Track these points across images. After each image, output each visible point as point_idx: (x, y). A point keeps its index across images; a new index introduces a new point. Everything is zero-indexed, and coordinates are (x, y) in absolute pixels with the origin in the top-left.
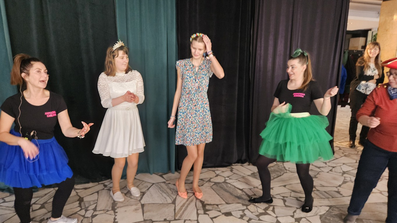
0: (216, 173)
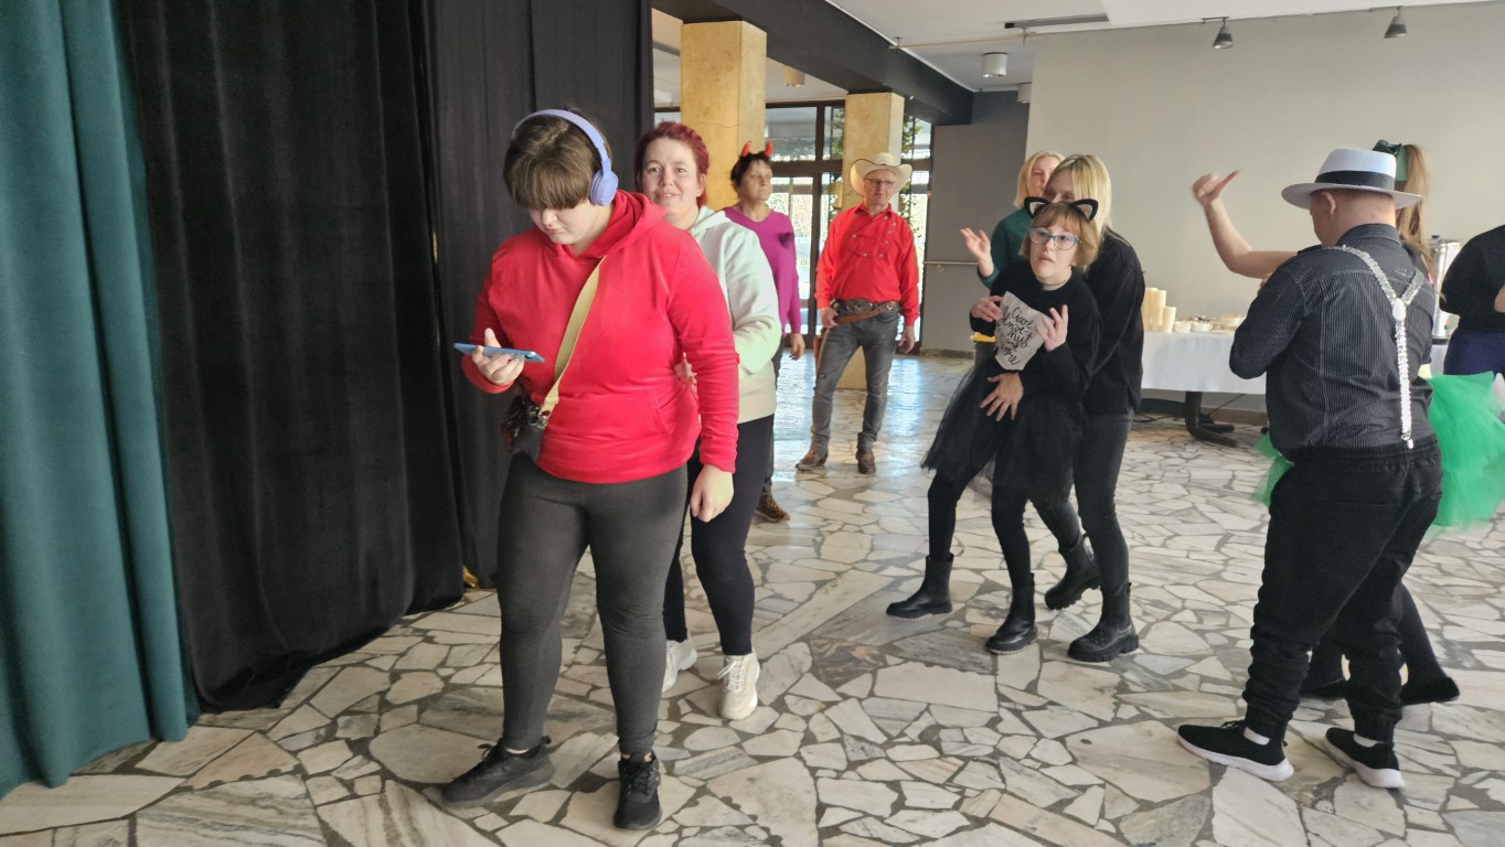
0: (380, 670)
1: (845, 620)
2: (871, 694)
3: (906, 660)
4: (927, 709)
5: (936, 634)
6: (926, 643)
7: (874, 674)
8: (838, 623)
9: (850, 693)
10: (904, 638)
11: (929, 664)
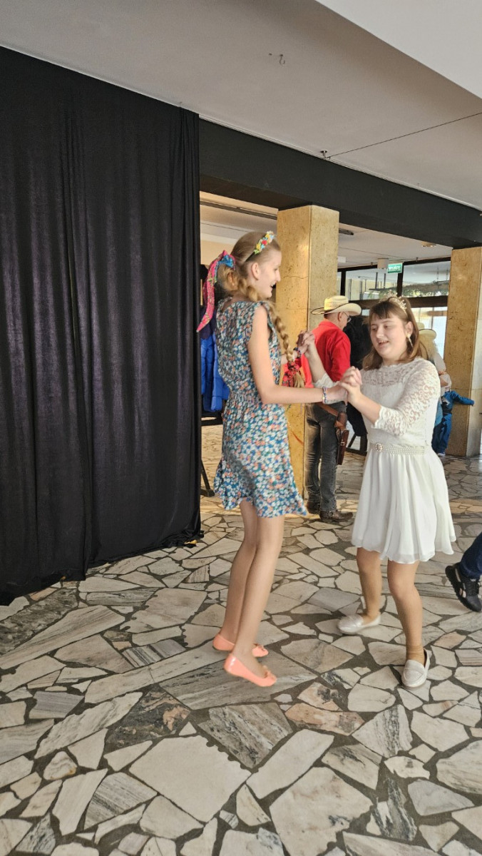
1: (202, 674)
2: (125, 770)
3: (200, 732)
4: (148, 803)
5: (256, 708)
6: (236, 715)
7: (155, 742)
8: (193, 676)
9: (110, 763)
10: (223, 706)
11: (212, 742)
